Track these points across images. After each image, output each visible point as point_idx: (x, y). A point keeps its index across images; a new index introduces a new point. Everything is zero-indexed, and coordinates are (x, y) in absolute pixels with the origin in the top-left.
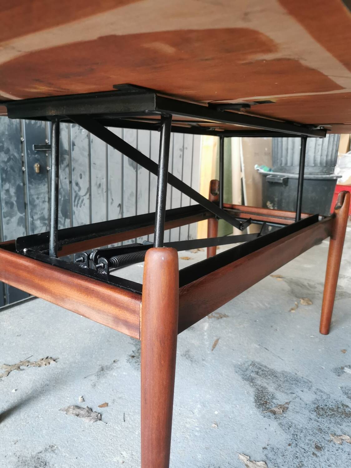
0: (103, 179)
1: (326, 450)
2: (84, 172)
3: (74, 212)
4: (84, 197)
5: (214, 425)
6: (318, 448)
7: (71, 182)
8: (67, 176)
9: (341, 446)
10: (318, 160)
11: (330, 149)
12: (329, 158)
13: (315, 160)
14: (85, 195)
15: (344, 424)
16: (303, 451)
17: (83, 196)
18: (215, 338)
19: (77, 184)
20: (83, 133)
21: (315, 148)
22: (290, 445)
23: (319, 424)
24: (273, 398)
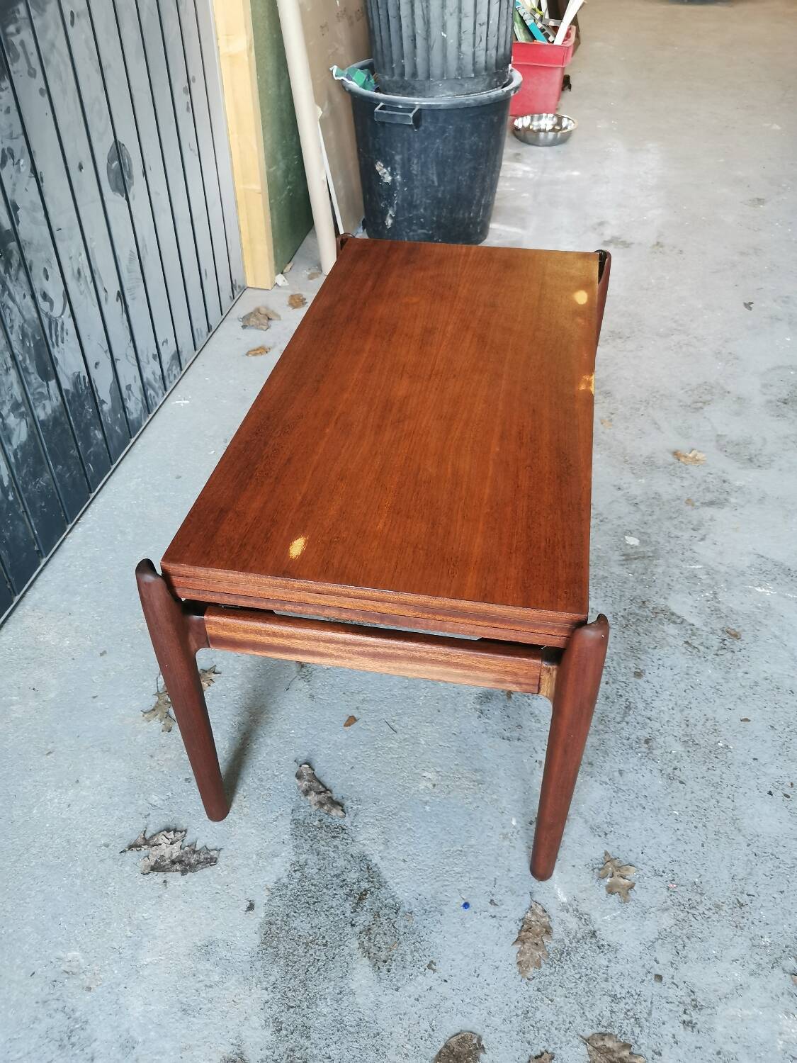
0: (80, 254)
1: (647, 674)
2: (48, 261)
3: (56, 359)
4: (63, 317)
7: (33, 297)
8: (26, 287)
10: (481, 59)
11: (503, 29)
12: (501, 50)
13: (474, 63)
14: (62, 314)
17: (60, 316)
19: (45, 296)
20: (22, 169)
21: (474, 33)
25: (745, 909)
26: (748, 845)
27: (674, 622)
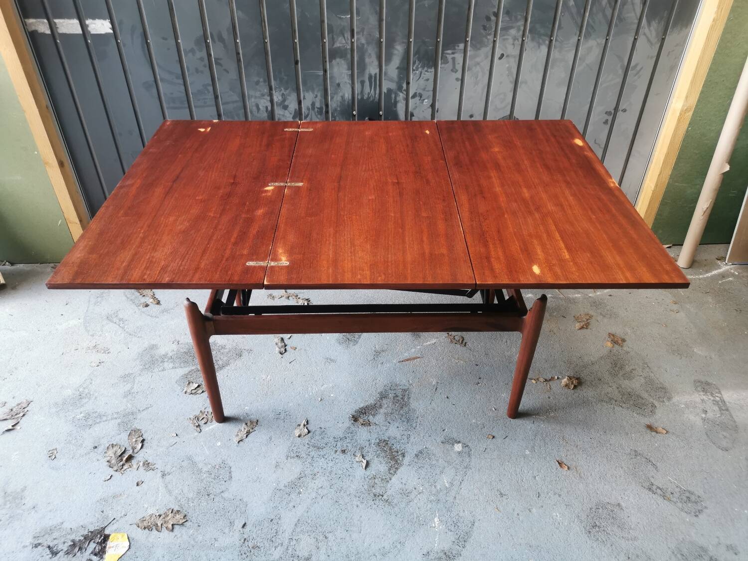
1: (344, 456)
5: (320, 399)
6: (344, 452)
9: (355, 462)
15: (381, 459)
16: (335, 445)
18: (419, 355)
22: (334, 438)
23: (368, 446)
24: (374, 415)
25: (207, 497)
26: (240, 500)
27: (390, 470)
